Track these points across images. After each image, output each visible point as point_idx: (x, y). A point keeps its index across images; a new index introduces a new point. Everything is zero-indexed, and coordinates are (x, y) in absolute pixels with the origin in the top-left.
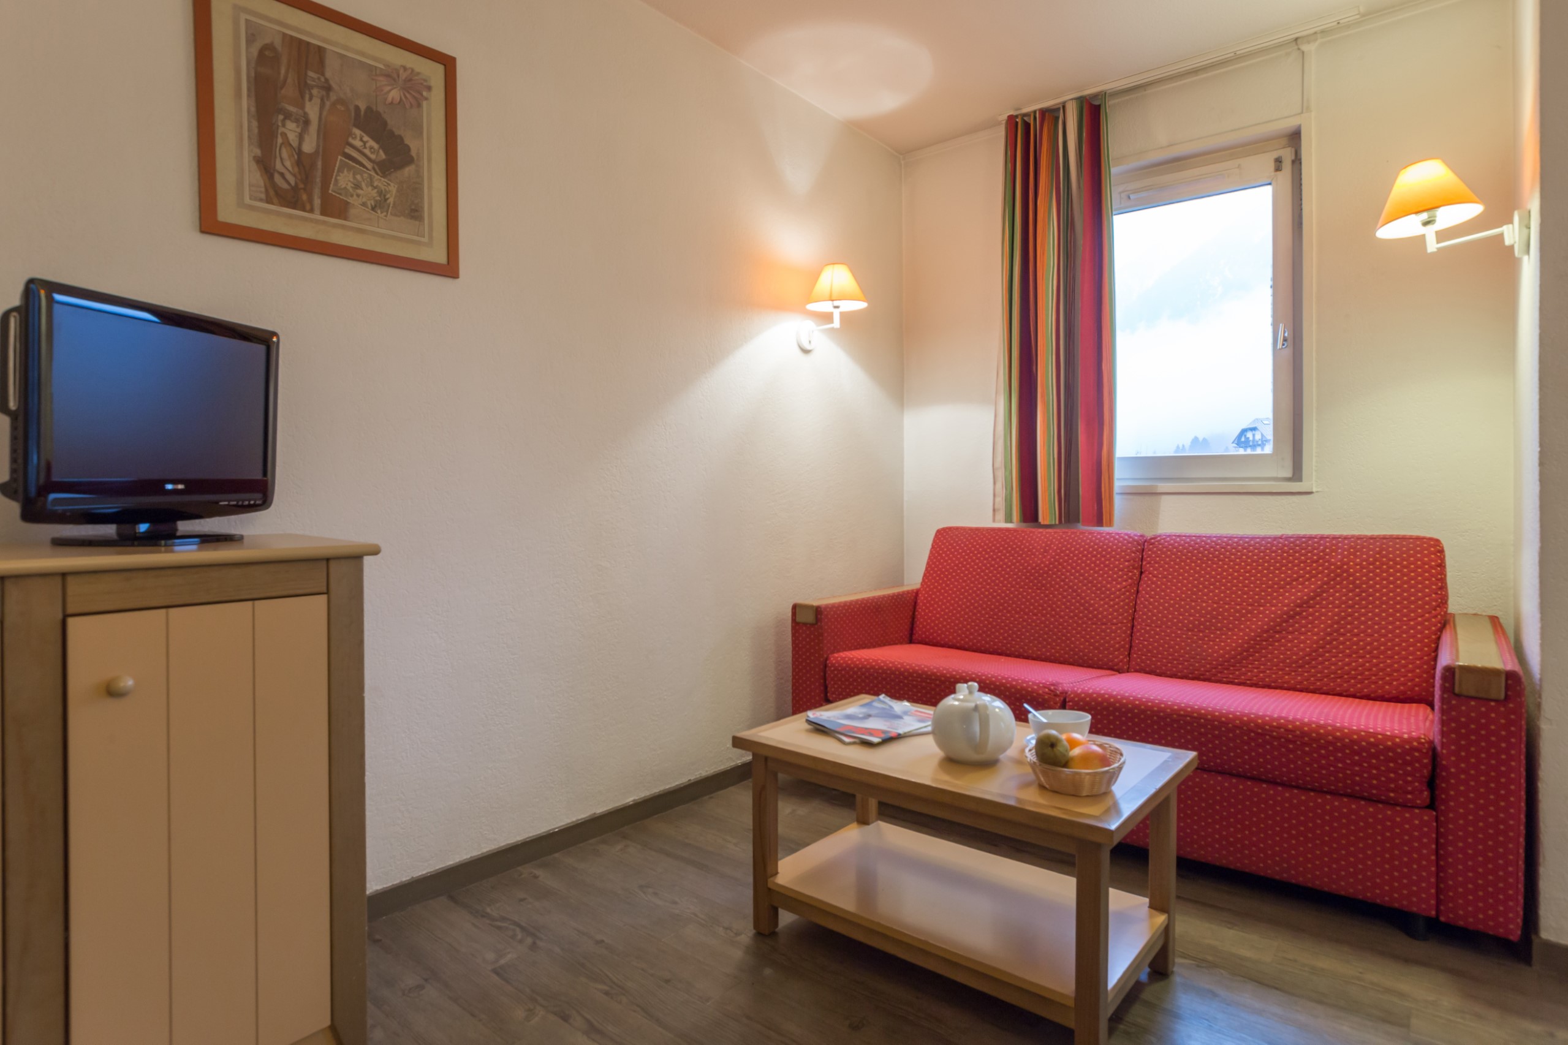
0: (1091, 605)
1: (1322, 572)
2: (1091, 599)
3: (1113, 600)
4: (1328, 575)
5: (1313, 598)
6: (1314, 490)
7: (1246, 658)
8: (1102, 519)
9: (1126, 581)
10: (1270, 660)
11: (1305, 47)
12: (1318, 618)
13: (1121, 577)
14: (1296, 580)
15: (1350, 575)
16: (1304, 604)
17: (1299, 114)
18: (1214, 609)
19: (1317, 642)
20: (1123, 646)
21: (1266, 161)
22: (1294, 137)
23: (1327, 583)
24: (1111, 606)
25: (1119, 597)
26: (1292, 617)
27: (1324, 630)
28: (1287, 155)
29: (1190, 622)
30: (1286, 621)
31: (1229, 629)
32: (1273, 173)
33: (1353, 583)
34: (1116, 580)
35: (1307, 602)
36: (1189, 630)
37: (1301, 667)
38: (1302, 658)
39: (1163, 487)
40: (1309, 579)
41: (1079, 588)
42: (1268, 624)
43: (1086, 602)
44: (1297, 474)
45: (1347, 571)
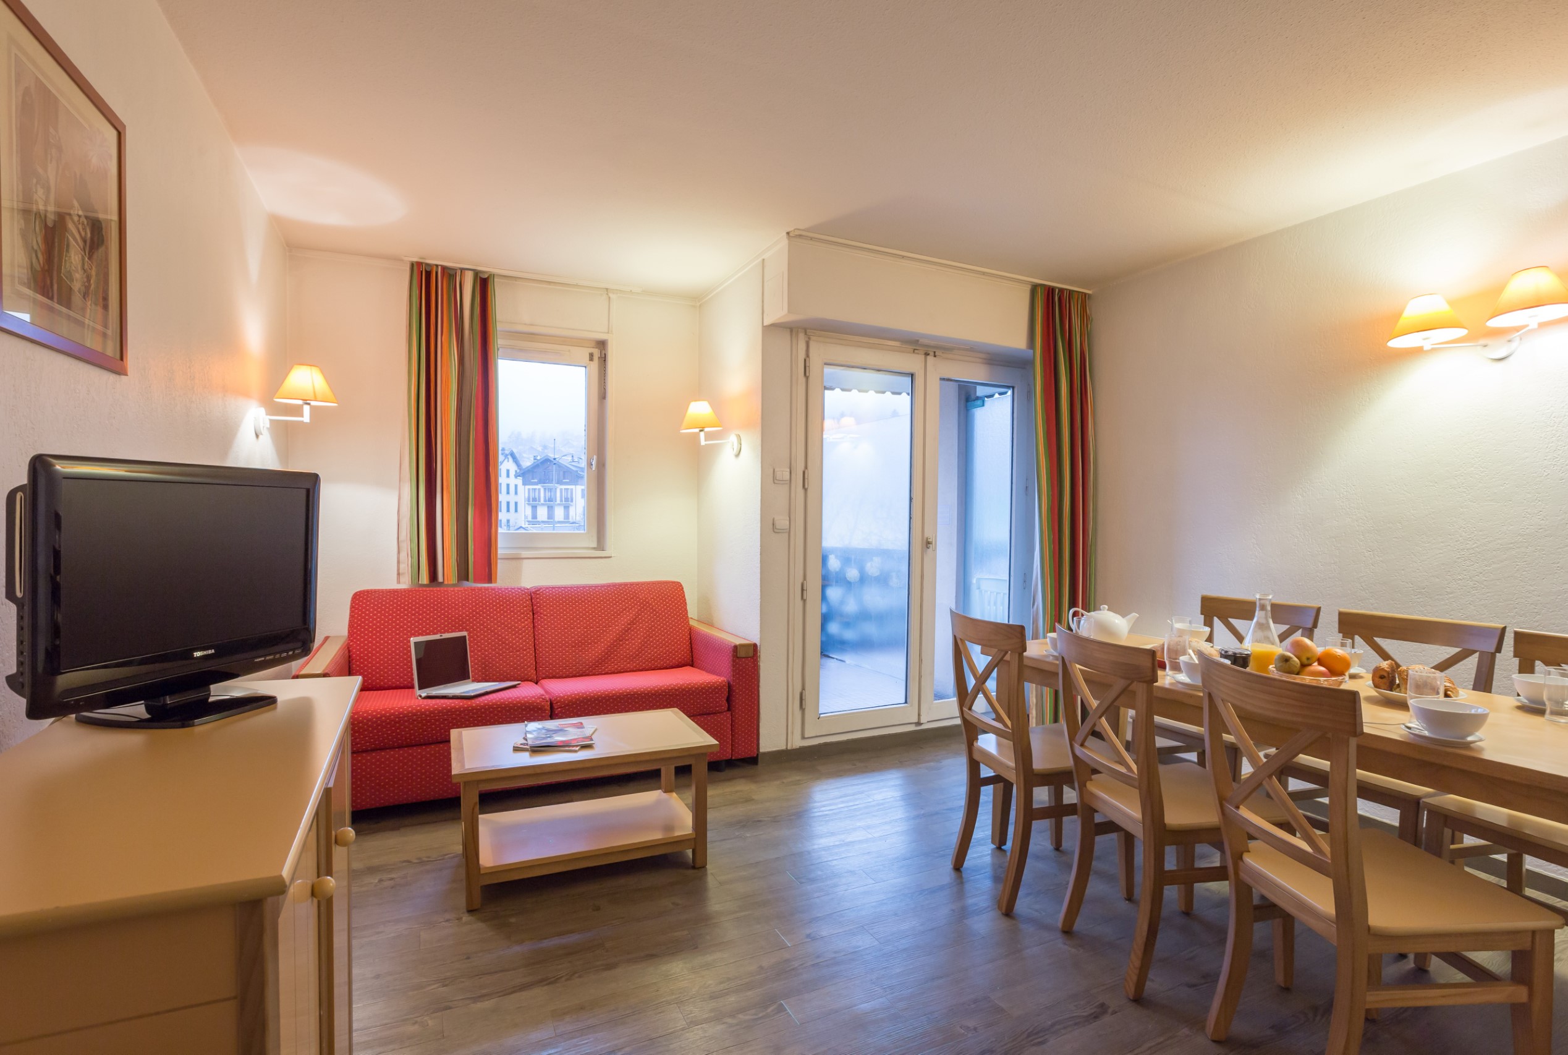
0: (507, 640)
1: (636, 604)
2: (505, 636)
3: (521, 634)
4: (640, 606)
5: (635, 619)
6: (613, 555)
7: (607, 658)
8: (491, 579)
9: (526, 620)
10: (619, 657)
11: (611, 295)
12: (639, 630)
13: (523, 618)
14: (625, 610)
15: (650, 605)
16: (632, 623)
17: (605, 333)
18: (585, 632)
19: (641, 643)
20: (532, 664)
21: (584, 353)
22: (602, 345)
23: (640, 610)
24: (520, 639)
25: (524, 632)
26: (627, 631)
27: (643, 636)
28: (597, 353)
29: (573, 642)
30: (624, 634)
31: (595, 643)
32: (588, 362)
33: (652, 608)
34: (520, 620)
35: (633, 622)
36: (573, 647)
37: (634, 658)
38: (635, 653)
39: (525, 554)
40: (631, 609)
41: (495, 629)
42: (616, 637)
43: (503, 638)
44: (601, 545)
45: (648, 603)
